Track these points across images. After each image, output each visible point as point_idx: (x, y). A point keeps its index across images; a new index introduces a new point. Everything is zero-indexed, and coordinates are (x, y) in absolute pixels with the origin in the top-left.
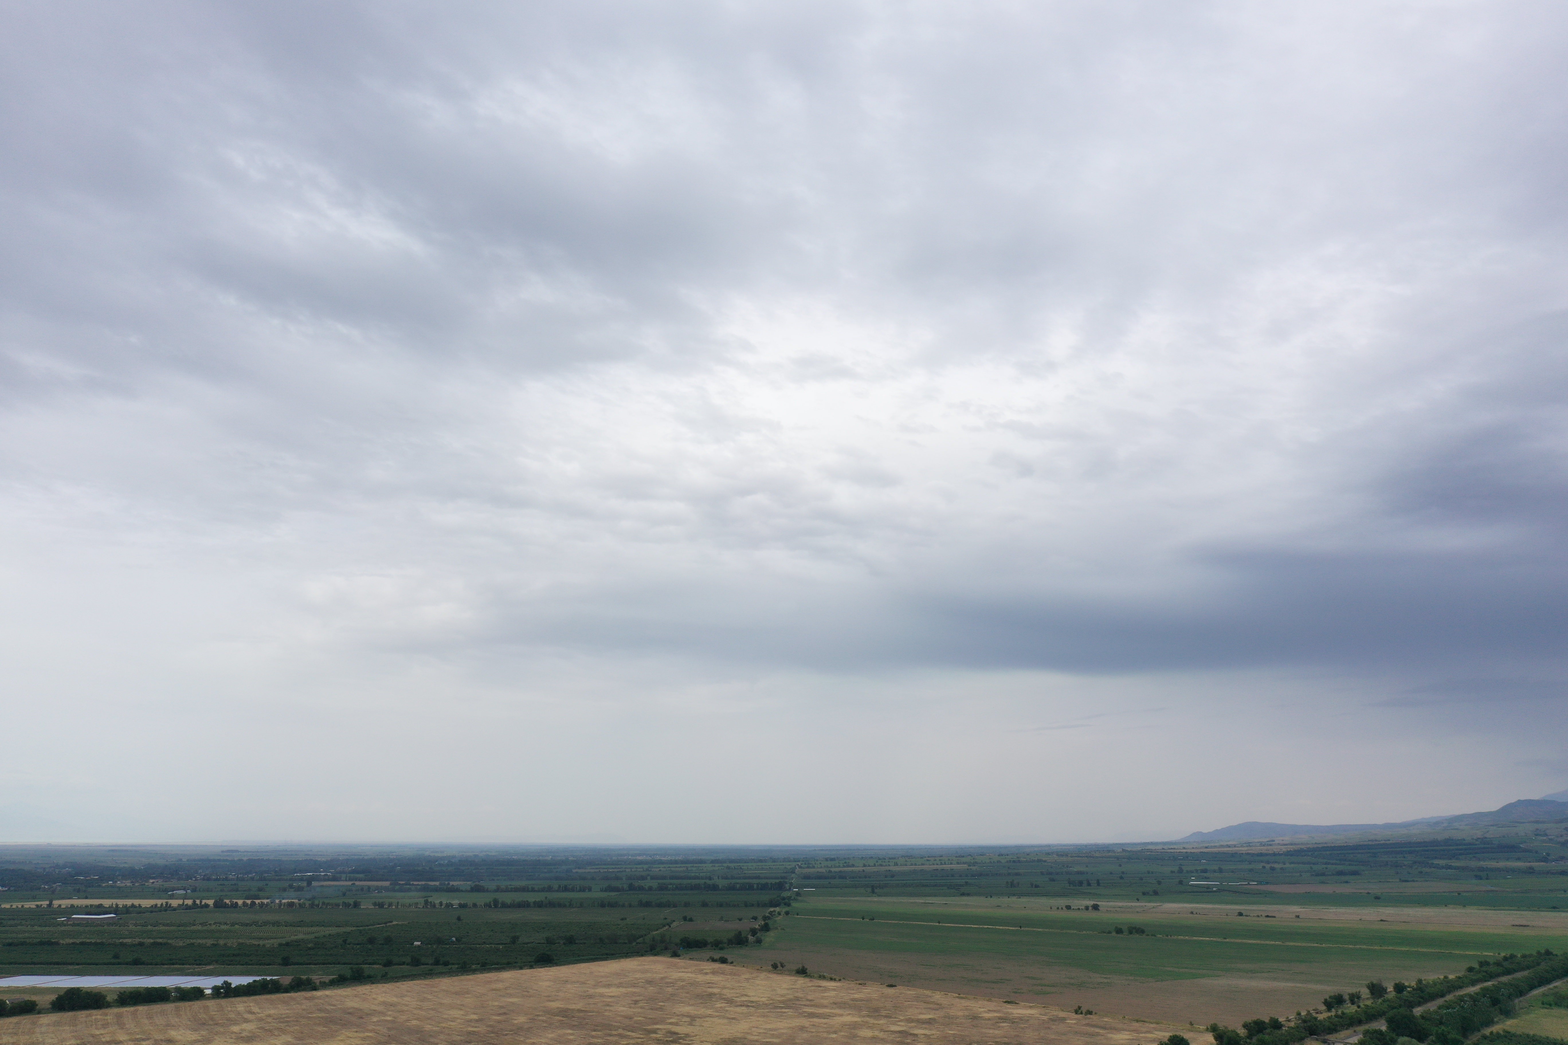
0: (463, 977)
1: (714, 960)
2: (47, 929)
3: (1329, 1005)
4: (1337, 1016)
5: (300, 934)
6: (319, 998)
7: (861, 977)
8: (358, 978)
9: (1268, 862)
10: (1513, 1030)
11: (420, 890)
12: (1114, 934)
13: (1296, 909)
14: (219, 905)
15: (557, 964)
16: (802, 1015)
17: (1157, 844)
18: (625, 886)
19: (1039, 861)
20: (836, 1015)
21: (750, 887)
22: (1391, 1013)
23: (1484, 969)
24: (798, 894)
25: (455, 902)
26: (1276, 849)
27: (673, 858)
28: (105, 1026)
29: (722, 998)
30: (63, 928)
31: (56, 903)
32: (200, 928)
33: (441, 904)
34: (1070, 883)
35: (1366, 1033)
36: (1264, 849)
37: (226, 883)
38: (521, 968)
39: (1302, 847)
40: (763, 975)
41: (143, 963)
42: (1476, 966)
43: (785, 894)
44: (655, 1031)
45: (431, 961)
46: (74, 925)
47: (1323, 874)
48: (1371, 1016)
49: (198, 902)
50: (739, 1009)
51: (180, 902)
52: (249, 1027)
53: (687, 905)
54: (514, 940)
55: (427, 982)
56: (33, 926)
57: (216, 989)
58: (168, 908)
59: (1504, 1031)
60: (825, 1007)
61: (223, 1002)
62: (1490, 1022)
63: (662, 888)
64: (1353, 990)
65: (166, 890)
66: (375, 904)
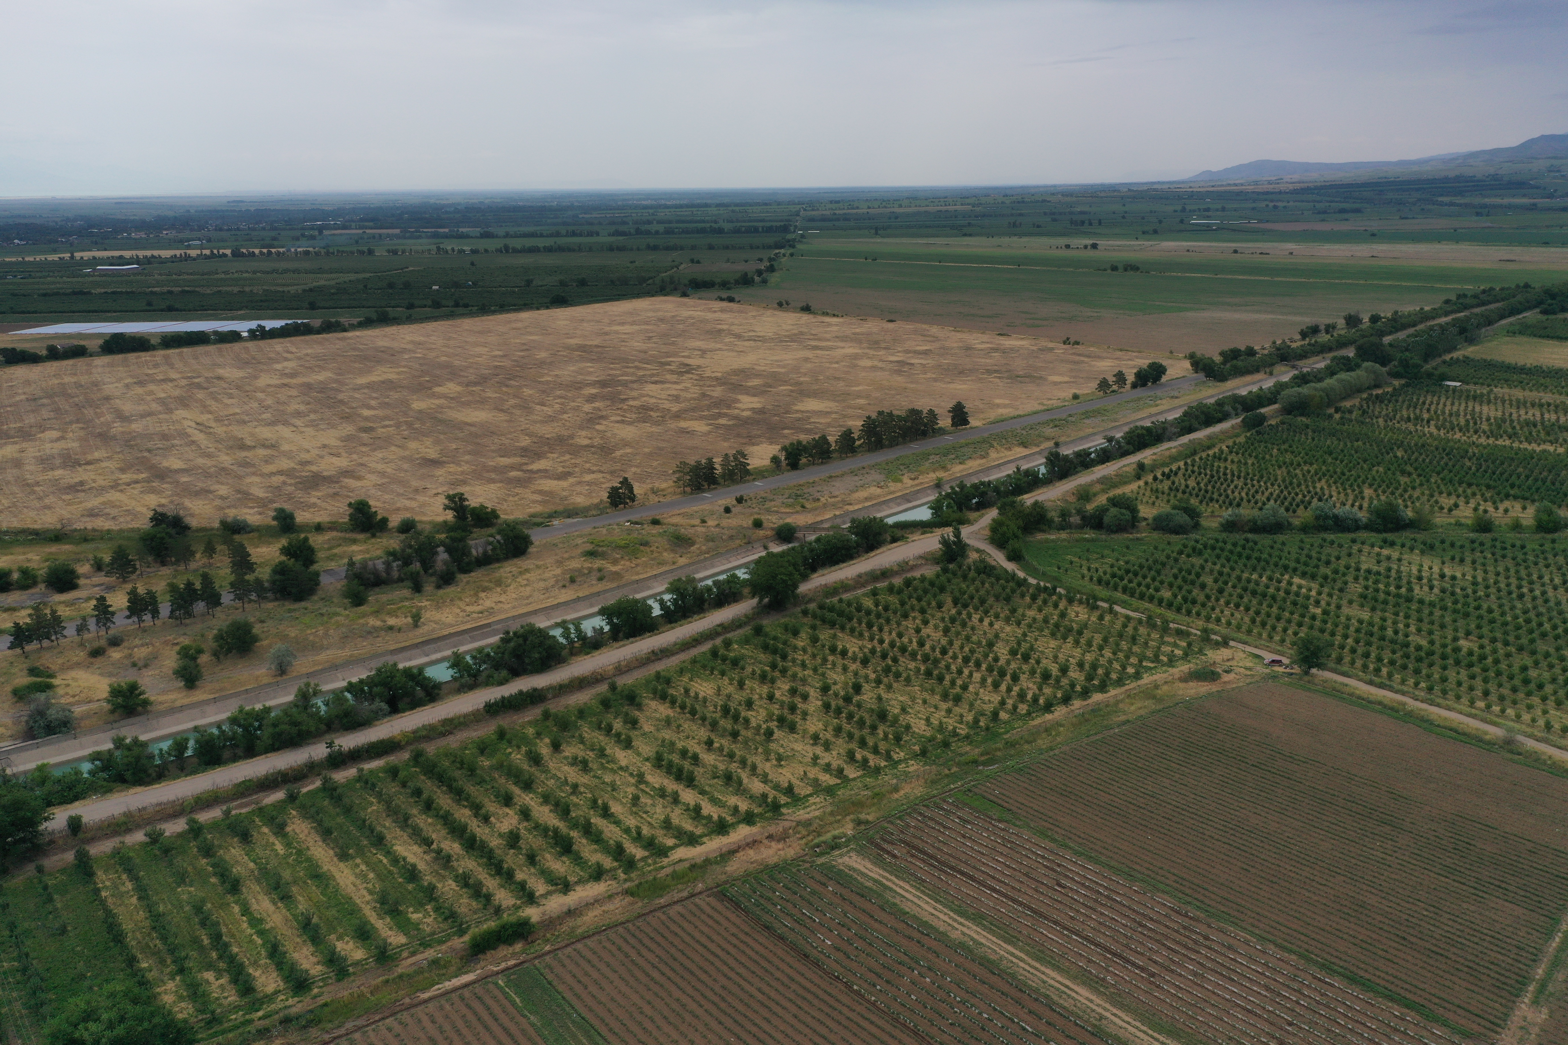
0: (483, 318)
1: (722, 299)
2: (76, 279)
3: (1304, 335)
4: (1309, 344)
5: (322, 281)
6: (349, 338)
7: (862, 313)
8: (384, 319)
9: (1272, 201)
10: (1472, 356)
11: (428, 237)
12: (1109, 271)
13: (1291, 246)
14: (236, 254)
15: (572, 305)
16: (806, 347)
17: (1163, 183)
18: (632, 231)
19: (1044, 201)
20: (838, 347)
21: (756, 230)
22: (1361, 341)
23: (1461, 301)
24: (802, 236)
25: (467, 248)
26: (1283, 187)
27: (678, 202)
28: (156, 366)
29: (730, 333)
30: (91, 279)
31: (78, 255)
32: (223, 276)
33: (453, 250)
34: (1072, 222)
35: (1334, 358)
36: (1270, 188)
37: (239, 233)
38: (538, 309)
39: (1310, 185)
40: (769, 312)
41: (177, 310)
42: (1453, 298)
43: (790, 236)
44: (669, 364)
45: (451, 303)
46: (100, 276)
47: (1325, 212)
48: (1342, 344)
49: (215, 252)
50: (747, 344)
51: (199, 252)
52: (290, 365)
53: (693, 248)
54: (529, 283)
55: (450, 322)
56: (61, 277)
57: (251, 331)
58: (187, 258)
59: (1464, 356)
60: (828, 340)
61: (262, 343)
62: (1454, 348)
63: (668, 232)
64: (1329, 321)
65: (181, 241)
66: (388, 251)
